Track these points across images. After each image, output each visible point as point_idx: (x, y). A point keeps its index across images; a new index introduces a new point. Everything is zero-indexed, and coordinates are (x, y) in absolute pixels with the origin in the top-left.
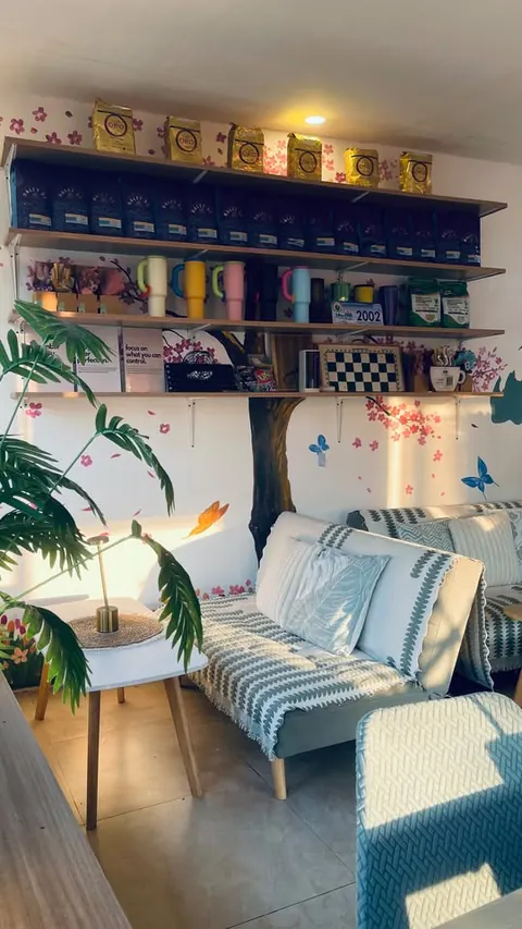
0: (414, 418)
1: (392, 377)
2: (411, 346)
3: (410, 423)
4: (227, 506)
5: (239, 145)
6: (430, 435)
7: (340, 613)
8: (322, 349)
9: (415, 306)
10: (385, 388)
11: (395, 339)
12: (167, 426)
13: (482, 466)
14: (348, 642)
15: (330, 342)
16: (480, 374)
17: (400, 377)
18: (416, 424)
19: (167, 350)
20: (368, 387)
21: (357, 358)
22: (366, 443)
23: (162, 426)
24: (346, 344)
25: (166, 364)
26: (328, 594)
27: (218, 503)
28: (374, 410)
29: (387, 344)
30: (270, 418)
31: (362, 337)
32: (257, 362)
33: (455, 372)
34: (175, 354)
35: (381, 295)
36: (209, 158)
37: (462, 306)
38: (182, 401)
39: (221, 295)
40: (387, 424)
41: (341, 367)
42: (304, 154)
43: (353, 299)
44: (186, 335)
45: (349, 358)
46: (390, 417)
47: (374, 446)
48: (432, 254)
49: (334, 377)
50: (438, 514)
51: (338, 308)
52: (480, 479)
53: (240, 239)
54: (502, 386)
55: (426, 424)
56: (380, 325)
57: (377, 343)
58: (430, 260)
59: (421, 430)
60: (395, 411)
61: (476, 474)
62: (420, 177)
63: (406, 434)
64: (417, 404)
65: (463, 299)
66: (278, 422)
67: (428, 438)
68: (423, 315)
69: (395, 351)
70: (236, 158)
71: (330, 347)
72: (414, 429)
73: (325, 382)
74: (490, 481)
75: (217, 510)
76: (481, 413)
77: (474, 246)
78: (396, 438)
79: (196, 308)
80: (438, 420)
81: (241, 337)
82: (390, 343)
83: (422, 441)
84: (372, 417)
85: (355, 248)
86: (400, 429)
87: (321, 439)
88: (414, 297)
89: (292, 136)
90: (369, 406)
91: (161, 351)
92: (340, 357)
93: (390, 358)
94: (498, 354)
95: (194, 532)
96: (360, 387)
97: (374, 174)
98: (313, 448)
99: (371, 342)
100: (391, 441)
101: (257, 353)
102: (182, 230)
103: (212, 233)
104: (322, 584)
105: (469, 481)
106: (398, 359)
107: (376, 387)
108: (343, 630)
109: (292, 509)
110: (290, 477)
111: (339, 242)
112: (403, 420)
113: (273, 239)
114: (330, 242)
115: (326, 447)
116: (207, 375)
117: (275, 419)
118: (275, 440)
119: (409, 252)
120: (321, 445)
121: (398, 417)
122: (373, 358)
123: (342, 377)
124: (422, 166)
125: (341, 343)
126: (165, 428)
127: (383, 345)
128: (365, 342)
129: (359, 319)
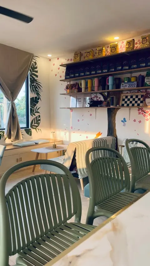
1: (142, 102)
5: (98, 51)
8: (122, 95)
9: (146, 80)
20: (133, 105)
21: (132, 97)
22: (137, 121)
24: (130, 93)
27: (100, 132)
28: (140, 111)
30: (112, 113)
39: (94, 86)
40: (145, 116)
41: (126, 100)
43: (129, 81)
44: (95, 95)
45: (129, 97)
46: (145, 114)
47: (140, 122)
49: (123, 102)
51: (123, 84)
56: (135, 88)
68: (148, 83)
69: (145, 94)
70: (97, 54)
79: (89, 89)
81: (106, 94)
84: (139, 113)
87: (124, 119)
88: (146, 78)
90: (139, 110)
92: (126, 97)
93: (142, 96)
96: (136, 105)
98: (122, 121)
99: (140, 92)
100: (146, 121)
102: (88, 73)
103: (94, 72)
110: (116, 128)
112: (149, 115)
113: (106, 71)
114: (120, 68)
115: (126, 121)
117: (113, 113)
118: (113, 118)
119: (144, 65)
120: (124, 121)
121: (148, 113)
122: (137, 96)
123: (126, 102)
126: (91, 115)
127: (143, 92)
128: (138, 92)
129: (129, 87)
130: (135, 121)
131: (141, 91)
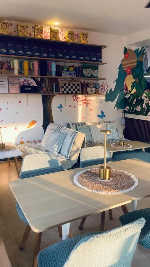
0: (85, 100)
1: (78, 90)
2: (84, 82)
3: (84, 101)
4: (37, 121)
5: (36, 30)
6: (89, 104)
7: (56, 145)
8: (60, 82)
9: (84, 72)
10: (76, 93)
11: (80, 80)
12: (21, 101)
13: (102, 112)
14: (57, 151)
15: (62, 81)
16: (102, 89)
17: (80, 90)
18: (85, 102)
19: (20, 82)
20: (72, 92)
21: (69, 85)
22: (72, 107)
23: (19, 101)
24: (67, 81)
25: (20, 86)
26: (54, 141)
27: (34, 120)
29: (78, 81)
30: (47, 100)
31: (71, 80)
32: (43, 85)
33: (94, 89)
34: (22, 83)
35: (75, 69)
36: (30, 33)
37: (96, 72)
38: (24, 95)
39: (32, 69)
40: (78, 102)
41: (65, 87)
42: (54, 33)
43: (68, 70)
44: (25, 79)
45: (67, 85)
46: (78, 100)
47: (74, 107)
48: (88, 58)
49: (63, 90)
50: (89, 124)
51: (64, 72)
52: (102, 115)
53: (37, 55)
54: (108, 92)
55: (88, 102)
56: (75, 77)
57: (75, 81)
58: (88, 60)
59: (86, 103)
60: (80, 98)
61: (101, 114)
62: (85, 39)
63: (83, 104)
64: (86, 97)
65: (97, 70)
66: (49, 100)
67: (88, 105)
68: (86, 74)
69: (80, 83)
70: (36, 34)
71: (63, 82)
72: (85, 103)
73: (61, 91)
74: (104, 116)
75: (34, 122)
76: (102, 99)
77: (100, 57)
78: (80, 105)
79: (26, 72)
80: (91, 101)
81: (39, 79)
82: (79, 81)
83: (87, 106)
84: (74, 100)
85: (68, 57)
86: (81, 103)
87: (61, 105)
88: (84, 69)
89: (51, 28)
90: (73, 97)
91: (19, 83)
92: (65, 85)
93: (78, 85)
94: (107, 84)
95: (28, 127)
96: (70, 92)
97: (73, 38)
98: (58, 107)
100: (79, 106)
101: (43, 83)
102: (22, 52)
103: (30, 53)
104: (53, 139)
105: (99, 116)
106: (80, 85)
107: (74, 92)
108: (56, 149)
109: (53, 122)
110: (53, 114)
111: (64, 55)
112: (82, 101)
113: (46, 55)
114: (61, 55)
115: (62, 107)
116: (29, 89)
118: (49, 105)
119: (82, 58)
120: (60, 107)
121: (81, 100)
122: (74, 85)
123: (65, 90)
124: (85, 35)
125: (65, 81)
126: (20, 102)
127: (76, 81)
128: (72, 81)
129: (69, 75)
130: (70, 106)
131: (75, 80)
